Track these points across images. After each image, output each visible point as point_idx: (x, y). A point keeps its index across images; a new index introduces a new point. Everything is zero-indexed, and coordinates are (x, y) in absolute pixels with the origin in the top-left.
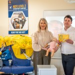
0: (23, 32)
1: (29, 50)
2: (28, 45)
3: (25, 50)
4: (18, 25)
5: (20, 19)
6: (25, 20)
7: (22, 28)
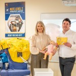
0: (20, 35)
2: (25, 49)
3: (22, 53)
6: (22, 23)
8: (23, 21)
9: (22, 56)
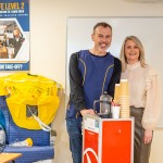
1: (45, 108)
4: (4, 49)
5: (11, 36)
7: (14, 56)
8: (25, 34)
9: (37, 115)
